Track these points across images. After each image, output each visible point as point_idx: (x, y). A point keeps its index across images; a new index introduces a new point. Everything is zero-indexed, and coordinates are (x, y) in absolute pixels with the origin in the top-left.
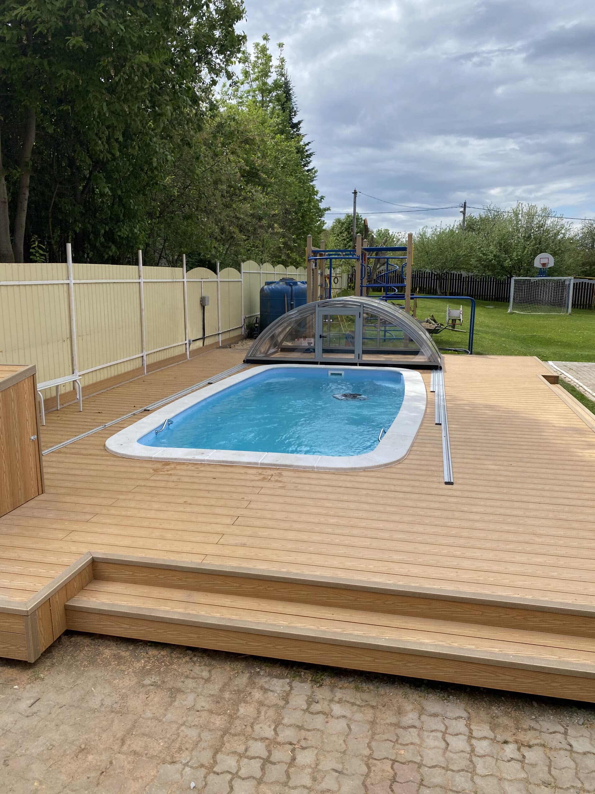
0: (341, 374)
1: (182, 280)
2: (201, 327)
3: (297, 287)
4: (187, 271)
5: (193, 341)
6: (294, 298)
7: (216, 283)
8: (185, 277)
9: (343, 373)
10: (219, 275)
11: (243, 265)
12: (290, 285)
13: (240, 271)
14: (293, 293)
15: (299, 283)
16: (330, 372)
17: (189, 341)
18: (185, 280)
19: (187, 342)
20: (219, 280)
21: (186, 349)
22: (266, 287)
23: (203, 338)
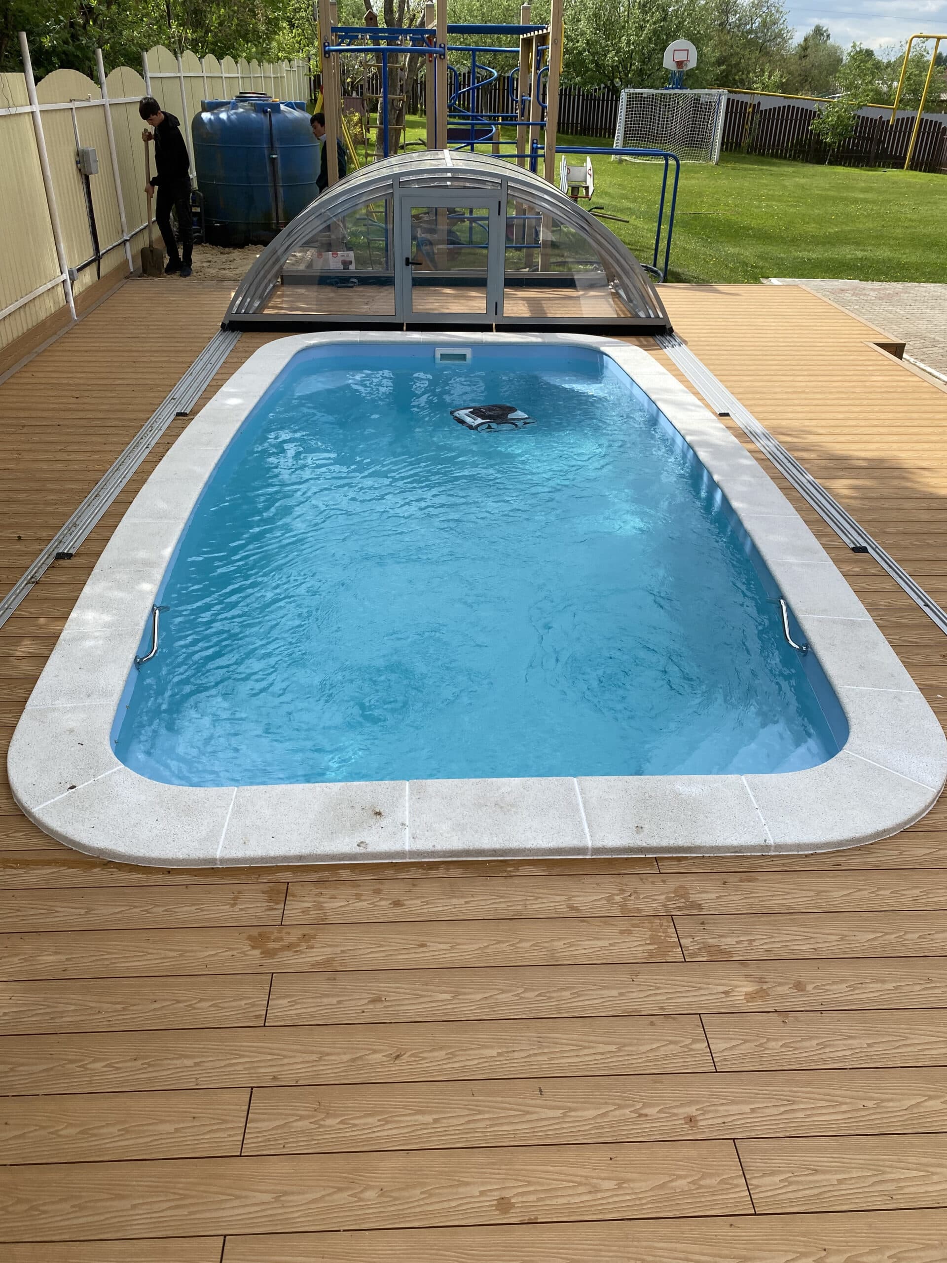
0: (463, 357)
1: (28, 109)
2: (88, 230)
3: (279, 116)
4: (37, 80)
5: (79, 270)
6: (277, 145)
7: (101, 110)
8: (36, 100)
9: (468, 352)
10: (105, 88)
11: (146, 56)
12: (265, 112)
13: (142, 73)
14: (275, 132)
15: (282, 107)
16: (439, 352)
17: (71, 273)
18: (36, 108)
19: (66, 276)
20: (106, 101)
21: (66, 294)
22: (206, 116)
23: (97, 259)
